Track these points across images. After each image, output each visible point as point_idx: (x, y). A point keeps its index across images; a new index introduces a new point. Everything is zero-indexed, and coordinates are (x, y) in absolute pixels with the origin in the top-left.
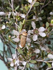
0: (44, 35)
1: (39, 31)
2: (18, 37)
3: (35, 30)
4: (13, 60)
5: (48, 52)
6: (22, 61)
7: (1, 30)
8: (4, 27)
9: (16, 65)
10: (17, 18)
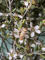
0: (39, 32)
1: (35, 29)
2: (18, 34)
3: (32, 28)
4: (11, 54)
5: (41, 46)
6: (19, 54)
7: (1, 28)
8: (3, 26)
9: (14, 58)
10: (15, 18)
